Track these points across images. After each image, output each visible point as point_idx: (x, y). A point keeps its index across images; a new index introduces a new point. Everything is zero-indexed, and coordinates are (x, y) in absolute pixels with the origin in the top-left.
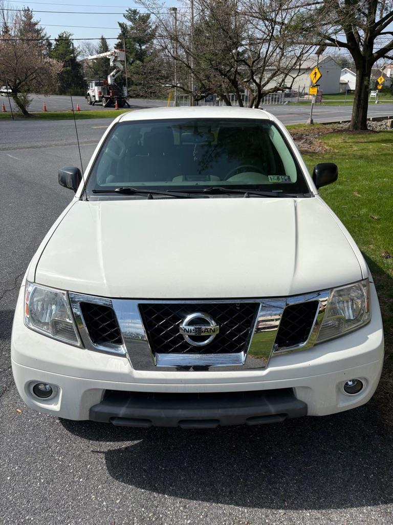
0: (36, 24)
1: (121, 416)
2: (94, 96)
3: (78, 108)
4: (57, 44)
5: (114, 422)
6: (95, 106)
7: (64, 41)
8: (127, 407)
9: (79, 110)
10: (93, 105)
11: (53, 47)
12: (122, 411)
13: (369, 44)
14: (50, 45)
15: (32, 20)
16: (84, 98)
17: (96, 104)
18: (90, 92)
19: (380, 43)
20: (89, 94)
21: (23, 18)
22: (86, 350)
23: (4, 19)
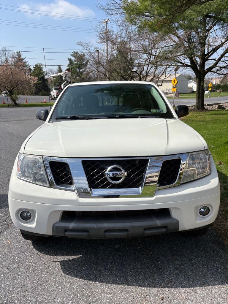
0: (23, 59)
1: (70, 228)
2: (54, 95)
3: (45, 101)
4: (34, 70)
5: (67, 233)
6: (54, 100)
7: (38, 68)
8: (75, 223)
9: (45, 102)
10: (53, 100)
11: (32, 71)
12: (72, 225)
13: (203, 65)
14: (30, 70)
15: (21, 57)
16: (48, 97)
17: (54, 99)
18: (51, 93)
19: (208, 64)
20: (51, 94)
21: (16, 56)
22: (52, 189)
23: (6, 57)
